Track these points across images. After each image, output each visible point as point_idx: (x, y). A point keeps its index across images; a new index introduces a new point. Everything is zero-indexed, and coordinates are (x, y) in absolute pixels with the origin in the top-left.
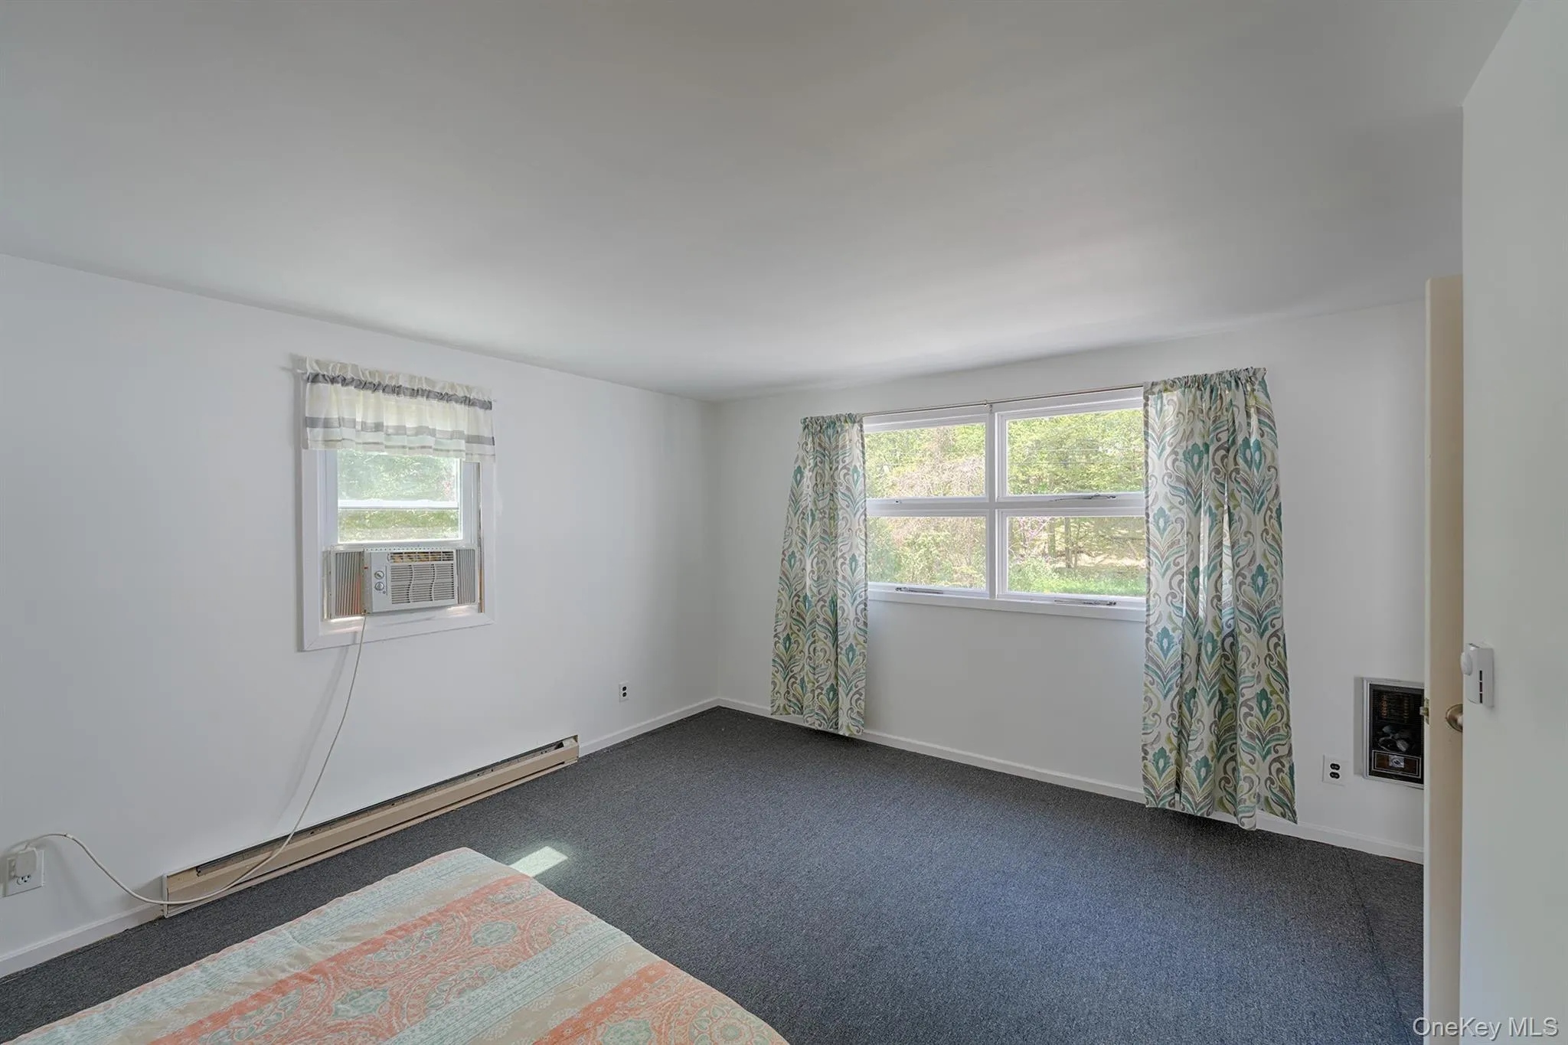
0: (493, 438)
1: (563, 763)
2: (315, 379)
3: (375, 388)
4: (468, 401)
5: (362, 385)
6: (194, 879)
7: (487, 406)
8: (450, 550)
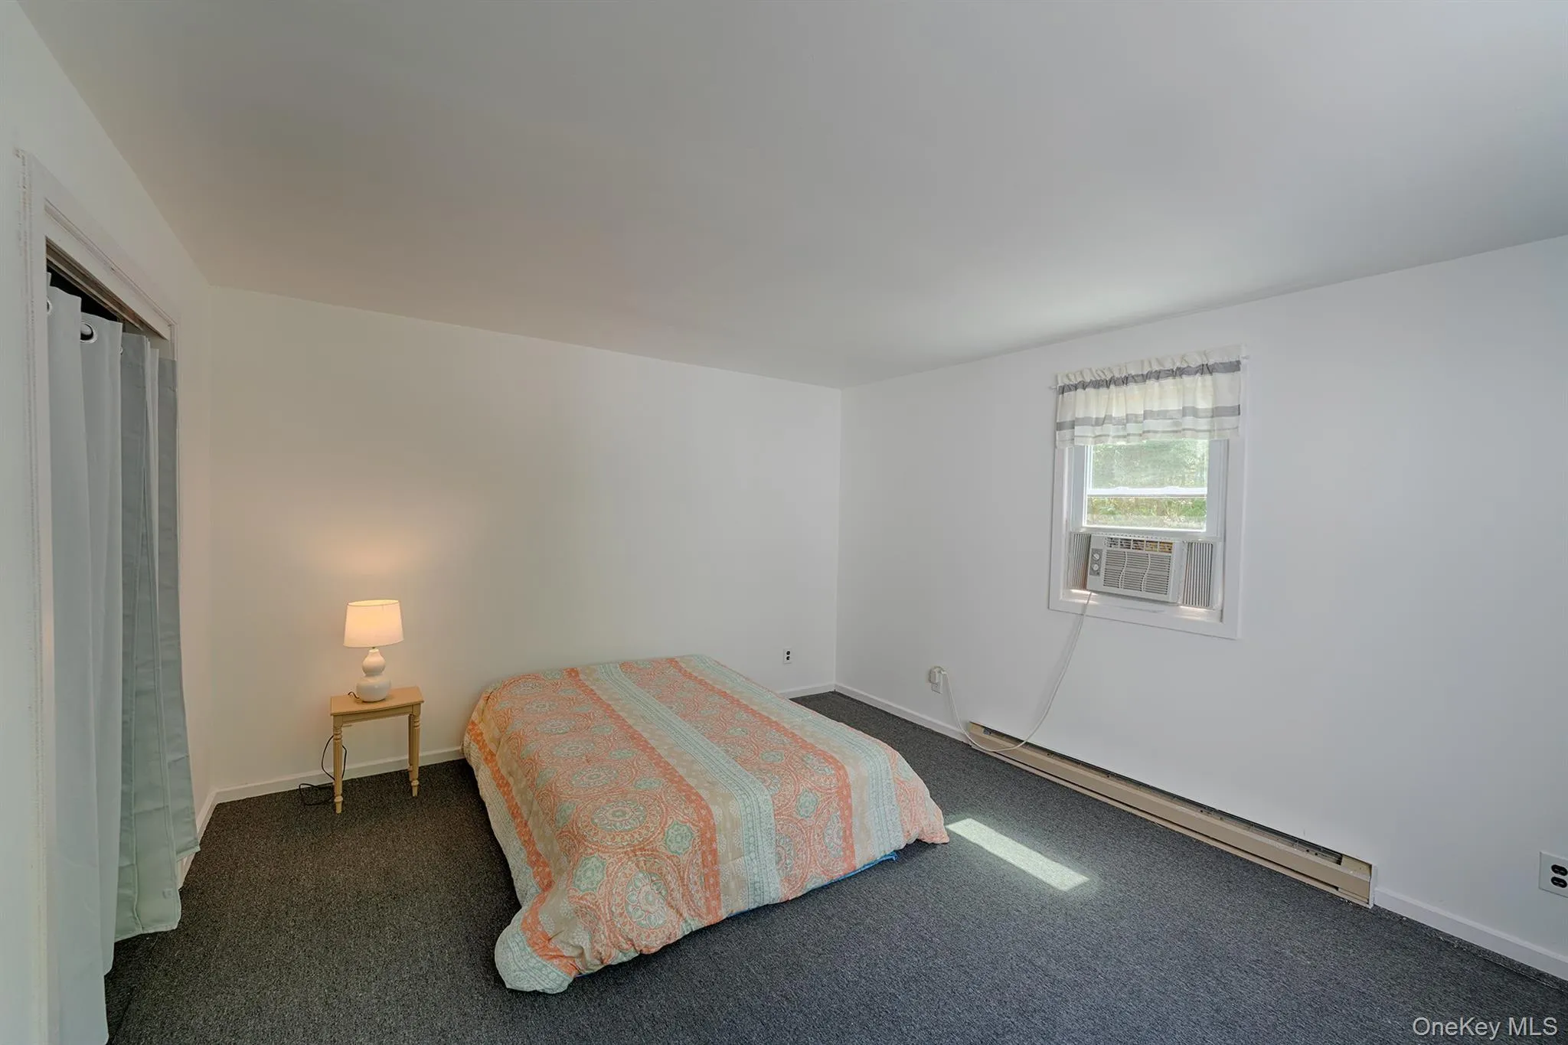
0: (1239, 406)
1: (1337, 888)
2: (1063, 390)
3: (1108, 384)
4: (1206, 369)
5: (1097, 384)
6: (981, 733)
7: (1234, 367)
8: (1170, 541)
